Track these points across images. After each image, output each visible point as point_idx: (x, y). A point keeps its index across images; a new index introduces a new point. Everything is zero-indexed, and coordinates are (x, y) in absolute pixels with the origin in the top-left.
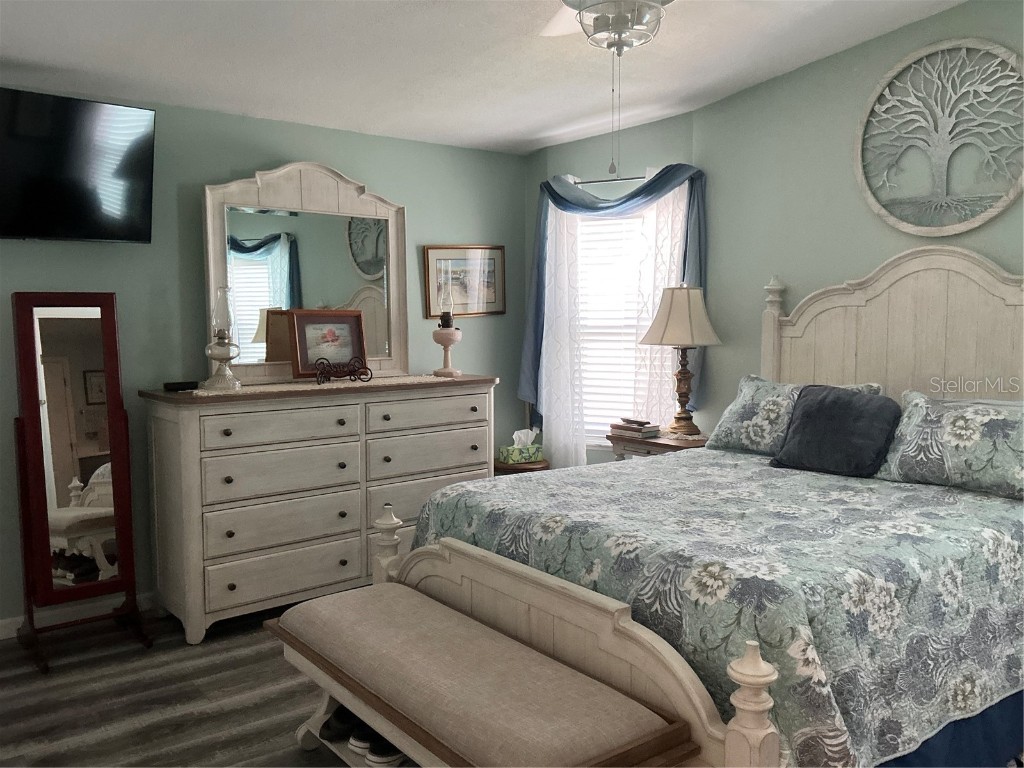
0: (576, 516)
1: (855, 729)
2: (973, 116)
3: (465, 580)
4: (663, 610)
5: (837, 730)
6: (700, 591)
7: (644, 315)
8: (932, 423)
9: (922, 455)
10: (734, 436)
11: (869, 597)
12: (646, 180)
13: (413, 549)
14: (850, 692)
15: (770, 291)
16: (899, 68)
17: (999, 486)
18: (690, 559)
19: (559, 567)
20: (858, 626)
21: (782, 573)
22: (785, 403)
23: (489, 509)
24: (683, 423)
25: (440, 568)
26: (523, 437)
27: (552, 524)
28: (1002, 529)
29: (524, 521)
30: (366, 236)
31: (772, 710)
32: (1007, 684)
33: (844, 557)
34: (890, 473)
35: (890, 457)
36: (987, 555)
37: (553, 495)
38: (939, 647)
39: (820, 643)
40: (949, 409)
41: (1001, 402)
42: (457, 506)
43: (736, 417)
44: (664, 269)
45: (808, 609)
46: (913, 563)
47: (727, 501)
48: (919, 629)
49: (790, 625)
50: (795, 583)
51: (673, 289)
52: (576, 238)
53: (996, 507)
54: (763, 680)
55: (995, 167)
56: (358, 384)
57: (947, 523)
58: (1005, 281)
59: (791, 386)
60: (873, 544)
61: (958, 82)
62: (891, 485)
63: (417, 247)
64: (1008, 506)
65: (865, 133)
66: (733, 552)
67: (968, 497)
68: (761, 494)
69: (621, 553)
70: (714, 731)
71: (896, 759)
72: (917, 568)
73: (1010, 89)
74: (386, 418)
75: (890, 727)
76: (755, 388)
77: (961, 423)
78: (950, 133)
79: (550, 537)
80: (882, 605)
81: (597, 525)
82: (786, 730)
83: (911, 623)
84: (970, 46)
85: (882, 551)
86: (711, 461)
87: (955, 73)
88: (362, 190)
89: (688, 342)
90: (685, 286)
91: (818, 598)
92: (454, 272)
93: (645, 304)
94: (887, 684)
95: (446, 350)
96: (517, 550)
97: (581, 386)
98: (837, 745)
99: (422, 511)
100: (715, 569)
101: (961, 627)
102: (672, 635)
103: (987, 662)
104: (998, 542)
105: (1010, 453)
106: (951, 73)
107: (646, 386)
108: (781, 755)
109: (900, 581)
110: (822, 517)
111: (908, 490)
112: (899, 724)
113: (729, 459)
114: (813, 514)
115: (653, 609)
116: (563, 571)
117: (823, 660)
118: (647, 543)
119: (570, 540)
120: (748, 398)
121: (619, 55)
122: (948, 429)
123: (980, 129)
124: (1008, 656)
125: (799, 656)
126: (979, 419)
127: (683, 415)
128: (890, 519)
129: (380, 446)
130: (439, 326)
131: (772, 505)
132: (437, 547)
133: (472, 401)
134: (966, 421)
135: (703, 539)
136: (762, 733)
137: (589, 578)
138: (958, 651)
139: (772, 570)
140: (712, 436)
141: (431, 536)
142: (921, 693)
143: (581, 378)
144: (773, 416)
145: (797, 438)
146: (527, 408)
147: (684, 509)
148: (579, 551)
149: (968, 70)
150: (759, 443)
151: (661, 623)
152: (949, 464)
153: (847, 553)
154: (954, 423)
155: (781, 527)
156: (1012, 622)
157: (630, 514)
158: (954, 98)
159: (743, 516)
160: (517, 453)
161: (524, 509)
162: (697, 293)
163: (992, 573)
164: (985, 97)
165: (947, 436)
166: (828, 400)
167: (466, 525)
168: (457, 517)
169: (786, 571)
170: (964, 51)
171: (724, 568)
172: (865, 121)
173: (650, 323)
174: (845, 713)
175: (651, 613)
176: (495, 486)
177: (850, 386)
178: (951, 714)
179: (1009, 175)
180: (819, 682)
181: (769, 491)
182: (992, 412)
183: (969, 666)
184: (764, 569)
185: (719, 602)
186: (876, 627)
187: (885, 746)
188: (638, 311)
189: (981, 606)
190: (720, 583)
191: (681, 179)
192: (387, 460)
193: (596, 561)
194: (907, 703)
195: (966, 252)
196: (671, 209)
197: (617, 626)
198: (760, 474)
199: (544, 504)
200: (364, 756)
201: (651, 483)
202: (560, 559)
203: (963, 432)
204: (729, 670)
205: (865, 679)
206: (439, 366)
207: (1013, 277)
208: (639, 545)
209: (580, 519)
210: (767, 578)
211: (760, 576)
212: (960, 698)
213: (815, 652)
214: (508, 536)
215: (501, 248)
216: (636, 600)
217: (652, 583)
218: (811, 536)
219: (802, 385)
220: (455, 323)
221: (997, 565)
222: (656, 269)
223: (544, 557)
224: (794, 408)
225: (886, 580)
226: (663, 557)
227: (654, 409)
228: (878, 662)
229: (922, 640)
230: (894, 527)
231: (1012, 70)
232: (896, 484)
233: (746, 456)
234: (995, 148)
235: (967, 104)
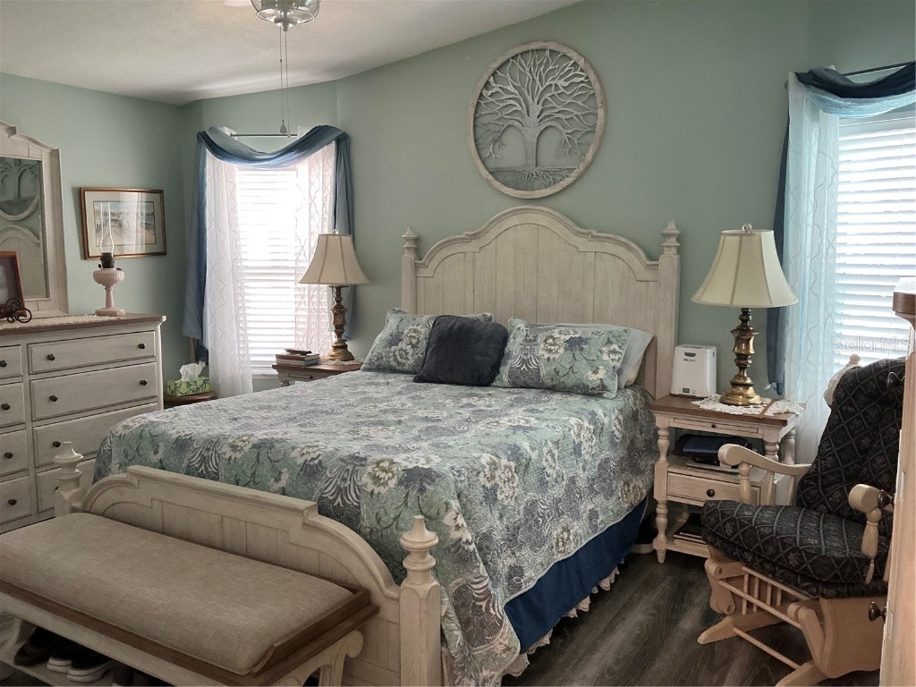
0: (260, 435)
1: (493, 573)
2: (554, 105)
3: (155, 503)
4: (344, 503)
5: (482, 576)
6: (375, 483)
7: (302, 258)
8: (530, 341)
9: (524, 367)
10: (384, 359)
11: (498, 473)
12: (298, 138)
13: (95, 481)
14: (487, 547)
15: (407, 239)
16: (501, 60)
17: (578, 387)
18: (365, 459)
19: (248, 480)
20: (491, 496)
21: (435, 462)
22: (423, 331)
23: (175, 436)
24: (340, 351)
25: (128, 495)
26: (190, 371)
27: (240, 444)
28: (583, 417)
29: (212, 444)
30: (6, 176)
31: (434, 568)
32: (590, 531)
33: (478, 446)
34: (502, 382)
35: (502, 369)
36: (574, 437)
37: (236, 419)
38: (545, 507)
39: (466, 512)
40: (541, 331)
41: (577, 325)
42: (141, 436)
43: (384, 343)
44: (317, 218)
45: (456, 487)
46: (526, 445)
47: (385, 411)
48: (531, 495)
49: (445, 500)
50: (446, 468)
51: (328, 235)
52: (234, 186)
53: (577, 401)
54: (427, 544)
55: (570, 146)
56: (17, 325)
57: (545, 415)
58: (577, 234)
59: (427, 317)
60: (497, 435)
61: (543, 75)
62: (503, 390)
63: (73, 189)
64: (585, 400)
65: (476, 112)
66: (397, 450)
67: (557, 396)
68: (410, 405)
69: (306, 461)
70: (391, 593)
71: (521, 595)
72: (529, 450)
73: (581, 85)
74: (51, 358)
75: (516, 571)
76: (399, 320)
77: (551, 341)
78: (538, 117)
79: (238, 455)
80: (506, 480)
81: (282, 440)
82: (444, 583)
83: (526, 491)
84: (552, 48)
85: (504, 440)
86: (368, 381)
87: (542, 69)
88: (12, 131)
89: (342, 281)
90: (337, 233)
91: (463, 478)
92: (113, 214)
93: (302, 247)
94: (512, 540)
95: (108, 289)
96: (206, 469)
97: (245, 322)
98: (481, 589)
99: (102, 445)
100: (386, 465)
101: (558, 491)
102: (351, 520)
103: (576, 516)
104: (580, 427)
105: (584, 362)
106: (539, 69)
107: (305, 320)
108: (442, 603)
109: (517, 460)
110: (458, 418)
111: (516, 394)
112: (521, 568)
113: (381, 379)
114: (451, 416)
115: (336, 504)
116: (253, 482)
117: (468, 524)
118: (327, 450)
119: (258, 455)
120: (394, 327)
121: (285, 30)
122: (542, 346)
123: (560, 115)
124: (590, 510)
125: (452, 524)
126: (563, 337)
127: (339, 344)
128: (507, 415)
129: (44, 386)
130: (100, 266)
131: (420, 412)
132: (124, 475)
133: (140, 339)
134: (554, 339)
135: (372, 443)
136: (428, 586)
137: (277, 486)
138: (557, 509)
139: (428, 460)
140: (366, 361)
141: (114, 465)
142: (535, 543)
143: (245, 315)
144: (414, 341)
145: (434, 358)
146: (192, 343)
147: (352, 420)
148: (267, 465)
149: (551, 68)
150: (404, 364)
151: (343, 514)
152: (543, 372)
153: (479, 442)
154: (545, 341)
155: (430, 427)
156: (591, 485)
157: (308, 429)
158: (541, 89)
159: (400, 422)
160: (184, 386)
161: (210, 433)
162: (347, 239)
163: (577, 450)
164: (563, 90)
165: (541, 351)
166: (456, 327)
167: (152, 453)
168: (140, 446)
169: (439, 460)
170: (548, 52)
171: (392, 463)
172: (475, 103)
173: (307, 265)
174: (485, 564)
175: (334, 507)
176: (176, 415)
177: (470, 315)
178: (555, 557)
179: (579, 153)
180: (467, 541)
181: (416, 401)
182: (571, 332)
183: (565, 520)
184: (422, 461)
185: (390, 491)
186: (503, 496)
187: (513, 587)
188: (296, 254)
189: (571, 475)
190: (390, 475)
191: (329, 139)
192: (53, 399)
193: (284, 470)
194: (526, 552)
195: (550, 211)
196: (321, 165)
197: (306, 521)
198: (407, 388)
199: (230, 428)
200: (66, 673)
201: (321, 402)
202: (249, 473)
203: (552, 348)
204: (402, 541)
205: (497, 536)
206: (102, 306)
207: (583, 230)
208: (320, 452)
209: (265, 437)
210: (426, 467)
211: (420, 466)
212: (561, 544)
213: (463, 519)
214: (197, 458)
215: (160, 192)
216: (321, 498)
217: (334, 482)
218: (452, 432)
219: (435, 316)
220: (117, 264)
221: (580, 444)
222: (311, 217)
223: (234, 472)
224: (431, 334)
225: (509, 460)
226: (342, 460)
227: (313, 340)
228: (505, 523)
229: (534, 503)
230: (510, 421)
231: (582, 70)
232: (507, 390)
233: (394, 375)
234: (569, 131)
235: (550, 94)
